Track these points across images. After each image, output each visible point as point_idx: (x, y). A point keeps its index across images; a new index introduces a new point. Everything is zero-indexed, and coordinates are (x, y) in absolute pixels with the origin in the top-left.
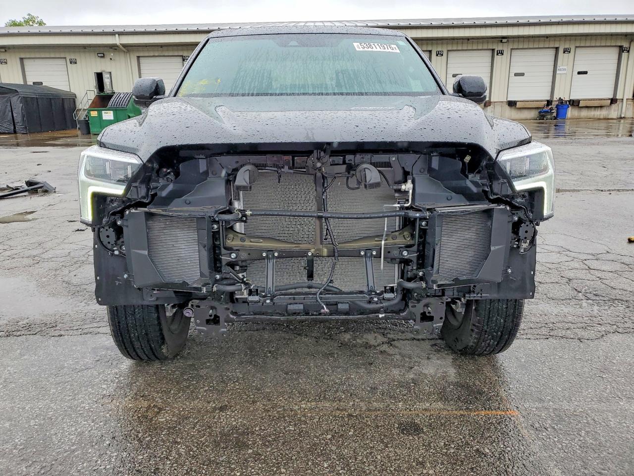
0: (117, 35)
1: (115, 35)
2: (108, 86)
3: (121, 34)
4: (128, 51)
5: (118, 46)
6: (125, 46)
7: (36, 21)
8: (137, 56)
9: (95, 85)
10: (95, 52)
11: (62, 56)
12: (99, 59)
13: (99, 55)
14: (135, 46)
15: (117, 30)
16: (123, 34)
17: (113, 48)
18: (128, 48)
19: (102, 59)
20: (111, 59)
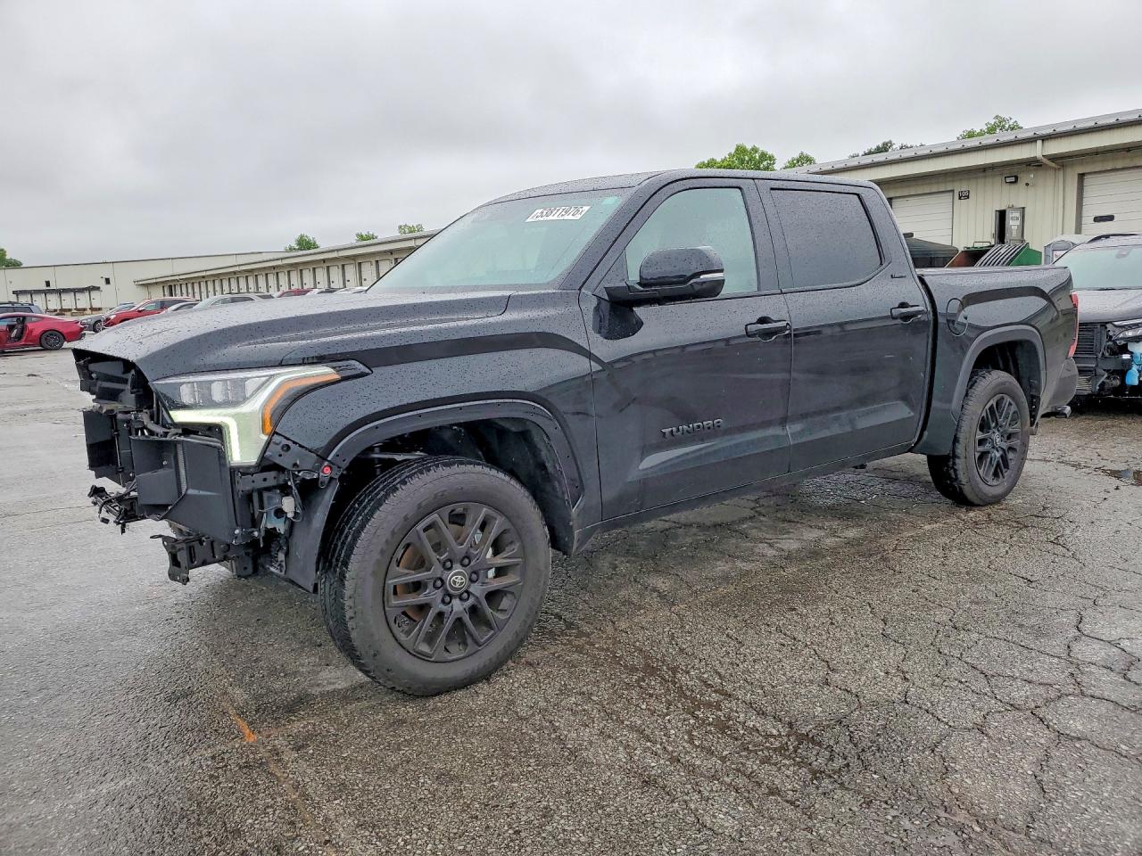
0: (1039, 142)
1: (1036, 141)
2: (1014, 233)
3: (1045, 138)
4: (1063, 166)
5: (1038, 161)
6: (1053, 158)
7: (1007, 126)
8: (1079, 174)
9: (994, 232)
10: (1002, 175)
11: (949, 189)
12: (1006, 187)
13: (1008, 180)
14: (1076, 156)
15: (1040, 133)
16: (1051, 138)
17: (1033, 164)
18: (1061, 161)
19: (1013, 186)
20: (1027, 184)
